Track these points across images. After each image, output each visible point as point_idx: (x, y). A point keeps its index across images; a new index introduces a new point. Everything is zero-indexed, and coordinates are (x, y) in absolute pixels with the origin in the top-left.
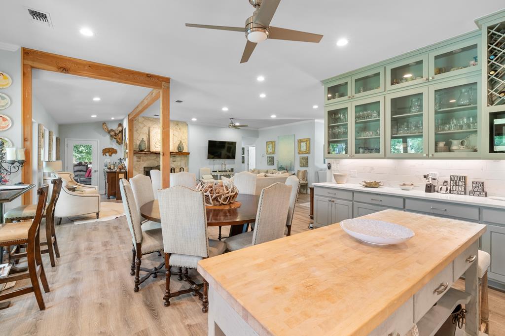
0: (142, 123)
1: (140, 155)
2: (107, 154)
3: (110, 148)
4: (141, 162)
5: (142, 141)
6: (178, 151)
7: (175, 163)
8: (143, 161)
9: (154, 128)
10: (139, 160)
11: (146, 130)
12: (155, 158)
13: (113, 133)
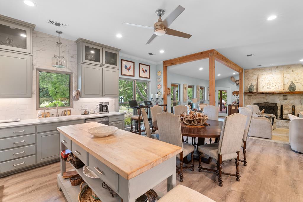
0: (252, 73)
1: (250, 95)
2: (235, 95)
3: (237, 91)
4: (252, 99)
5: (251, 85)
6: (289, 91)
7: (286, 101)
8: (253, 99)
9: (262, 75)
10: (250, 98)
11: (255, 77)
12: (264, 96)
13: (238, 82)
